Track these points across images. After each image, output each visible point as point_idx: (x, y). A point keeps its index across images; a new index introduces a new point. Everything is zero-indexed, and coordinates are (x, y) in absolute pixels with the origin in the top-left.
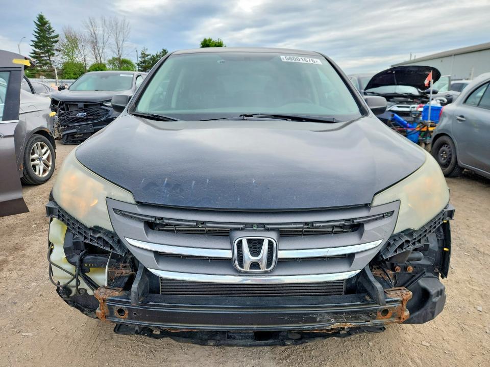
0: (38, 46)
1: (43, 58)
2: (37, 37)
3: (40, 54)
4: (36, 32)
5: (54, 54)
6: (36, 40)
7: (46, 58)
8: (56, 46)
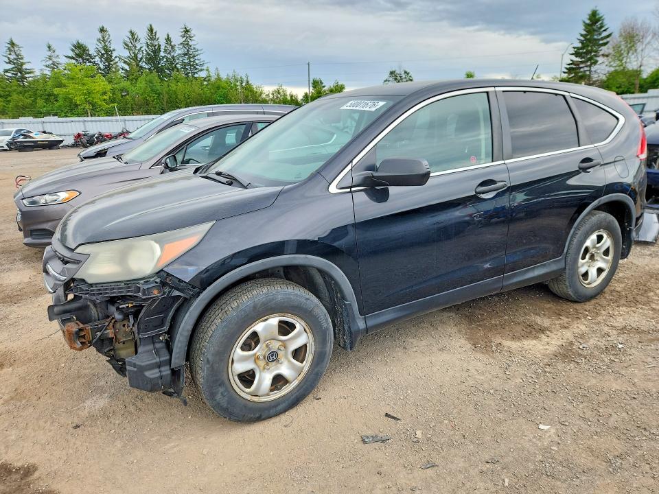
0: (579, 53)
1: (582, 70)
2: (582, 42)
3: (578, 65)
4: (582, 35)
5: (597, 61)
6: (580, 45)
7: (586, 69)
8: (604, 50)
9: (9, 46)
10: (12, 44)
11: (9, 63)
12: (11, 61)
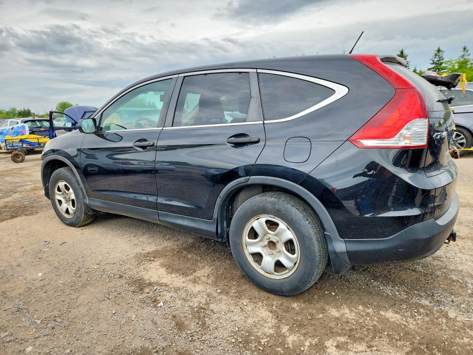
9: (437, 52)
10: (439, 51)
11: (433, 64)
12: (434, 63)
